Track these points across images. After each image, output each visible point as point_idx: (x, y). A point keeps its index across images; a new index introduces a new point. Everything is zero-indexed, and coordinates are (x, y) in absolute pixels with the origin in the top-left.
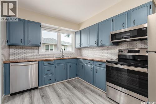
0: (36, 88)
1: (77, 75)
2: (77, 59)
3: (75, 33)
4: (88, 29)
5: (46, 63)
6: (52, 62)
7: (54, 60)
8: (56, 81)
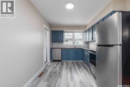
0: (61, 61)
1: (82, 60)
2: (83, 49)
3: (84, 32)
4: (89, 29)
5: (65, 50)
6: (67, 50)
7: (68, 49)
8: (69, 60)
